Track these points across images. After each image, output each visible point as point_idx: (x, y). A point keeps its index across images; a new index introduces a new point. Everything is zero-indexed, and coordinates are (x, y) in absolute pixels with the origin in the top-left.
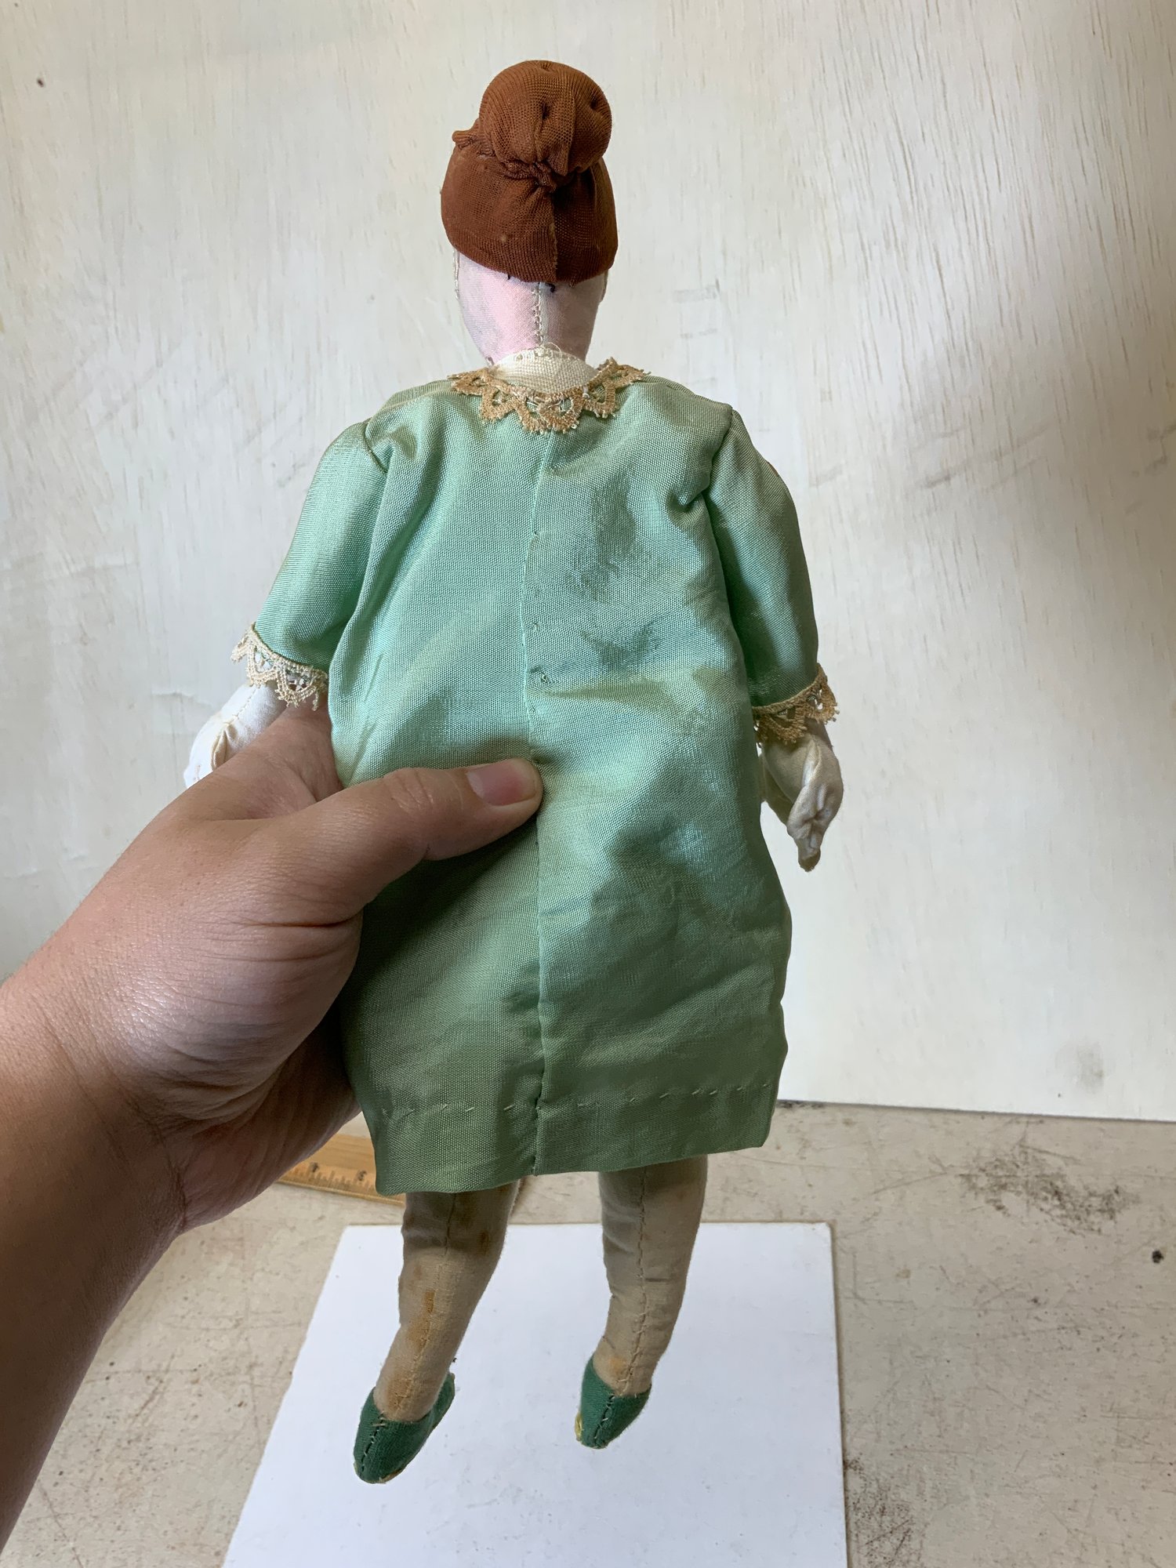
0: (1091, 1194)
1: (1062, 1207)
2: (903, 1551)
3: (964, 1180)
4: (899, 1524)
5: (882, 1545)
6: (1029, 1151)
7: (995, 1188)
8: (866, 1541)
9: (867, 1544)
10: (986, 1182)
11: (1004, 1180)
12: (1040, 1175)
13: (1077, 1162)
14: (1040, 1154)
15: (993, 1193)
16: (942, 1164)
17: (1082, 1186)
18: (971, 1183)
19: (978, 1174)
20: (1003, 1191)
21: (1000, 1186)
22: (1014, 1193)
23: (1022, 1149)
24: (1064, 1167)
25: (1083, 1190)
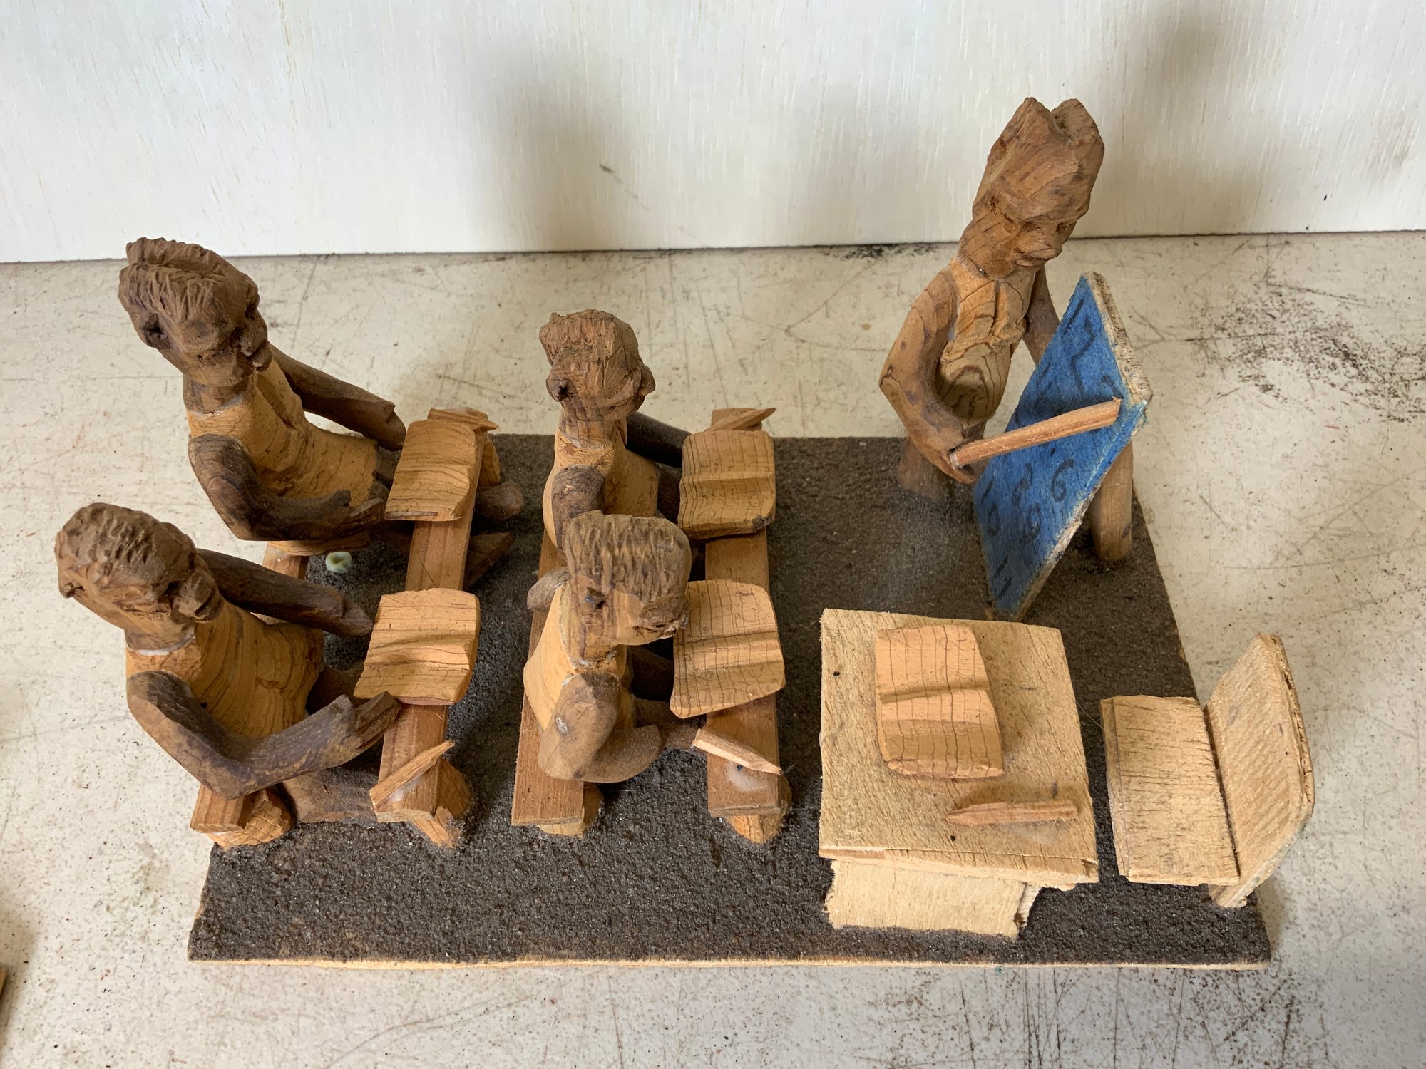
0: (1401, 354)
1: (1363, 376)
2: (1294, 1042)
3: (1197, 348)
4: (1273, 989)
5: (1255, 1037)
6: (1284, 291)
7: (1250, 356)
8: (1222, 1035)
9: (1226, 1039)
10: (1233, 349)
11: (1259, 342)
12: (1312, 328)
13: (1362, 303)
14: (1301, 295)
15: (1249, 364)
16: (1153, 323)
17: (1382, 341)
18: (1209, 353)
19: (1215, 336)
20: (1264, 360)
21: (1256, 352)
22: (1281, 362)
23: (1271, 289)
24: (1346, 314)
25: (1384, 348)
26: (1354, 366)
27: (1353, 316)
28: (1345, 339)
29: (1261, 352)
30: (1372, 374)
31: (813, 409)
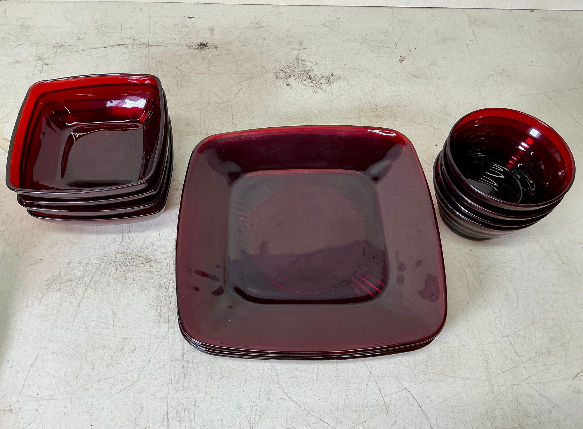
1: (312, 82)
3: (274, 75)
6: (300, 61)
7: (286, 77)
10: (283, 75)
11: (290, 74)
12: (304, 71)
13: (318, 64)
14: (304, 62)
15: (286, 79)
16: (266, 69)
17: (319, 74)
18: (277, 76)
19: (280, 72)
20: (289, 78)
21: (288, 76)
22: (294, 79)
23: (297, 60)
24: (313, 67)
25: (319, 75)
26: (311, 80)
27: (315, 68)
28: (311, 73)
29: (289, 77)
30: (314, 82)
31: (180, 87)
